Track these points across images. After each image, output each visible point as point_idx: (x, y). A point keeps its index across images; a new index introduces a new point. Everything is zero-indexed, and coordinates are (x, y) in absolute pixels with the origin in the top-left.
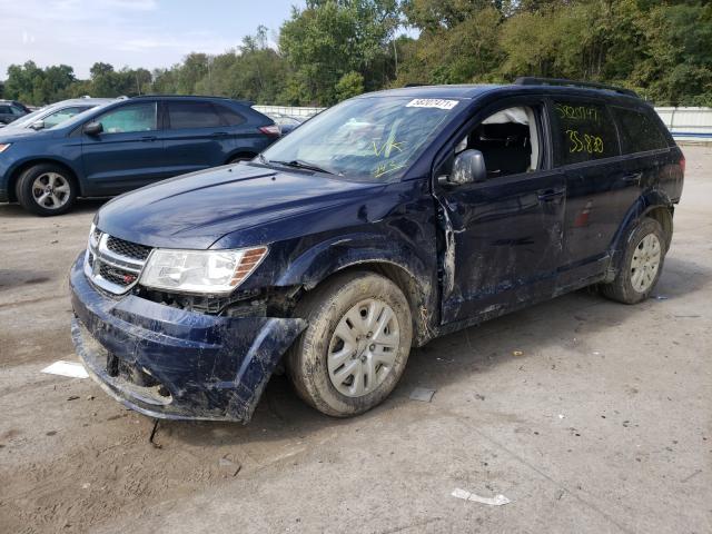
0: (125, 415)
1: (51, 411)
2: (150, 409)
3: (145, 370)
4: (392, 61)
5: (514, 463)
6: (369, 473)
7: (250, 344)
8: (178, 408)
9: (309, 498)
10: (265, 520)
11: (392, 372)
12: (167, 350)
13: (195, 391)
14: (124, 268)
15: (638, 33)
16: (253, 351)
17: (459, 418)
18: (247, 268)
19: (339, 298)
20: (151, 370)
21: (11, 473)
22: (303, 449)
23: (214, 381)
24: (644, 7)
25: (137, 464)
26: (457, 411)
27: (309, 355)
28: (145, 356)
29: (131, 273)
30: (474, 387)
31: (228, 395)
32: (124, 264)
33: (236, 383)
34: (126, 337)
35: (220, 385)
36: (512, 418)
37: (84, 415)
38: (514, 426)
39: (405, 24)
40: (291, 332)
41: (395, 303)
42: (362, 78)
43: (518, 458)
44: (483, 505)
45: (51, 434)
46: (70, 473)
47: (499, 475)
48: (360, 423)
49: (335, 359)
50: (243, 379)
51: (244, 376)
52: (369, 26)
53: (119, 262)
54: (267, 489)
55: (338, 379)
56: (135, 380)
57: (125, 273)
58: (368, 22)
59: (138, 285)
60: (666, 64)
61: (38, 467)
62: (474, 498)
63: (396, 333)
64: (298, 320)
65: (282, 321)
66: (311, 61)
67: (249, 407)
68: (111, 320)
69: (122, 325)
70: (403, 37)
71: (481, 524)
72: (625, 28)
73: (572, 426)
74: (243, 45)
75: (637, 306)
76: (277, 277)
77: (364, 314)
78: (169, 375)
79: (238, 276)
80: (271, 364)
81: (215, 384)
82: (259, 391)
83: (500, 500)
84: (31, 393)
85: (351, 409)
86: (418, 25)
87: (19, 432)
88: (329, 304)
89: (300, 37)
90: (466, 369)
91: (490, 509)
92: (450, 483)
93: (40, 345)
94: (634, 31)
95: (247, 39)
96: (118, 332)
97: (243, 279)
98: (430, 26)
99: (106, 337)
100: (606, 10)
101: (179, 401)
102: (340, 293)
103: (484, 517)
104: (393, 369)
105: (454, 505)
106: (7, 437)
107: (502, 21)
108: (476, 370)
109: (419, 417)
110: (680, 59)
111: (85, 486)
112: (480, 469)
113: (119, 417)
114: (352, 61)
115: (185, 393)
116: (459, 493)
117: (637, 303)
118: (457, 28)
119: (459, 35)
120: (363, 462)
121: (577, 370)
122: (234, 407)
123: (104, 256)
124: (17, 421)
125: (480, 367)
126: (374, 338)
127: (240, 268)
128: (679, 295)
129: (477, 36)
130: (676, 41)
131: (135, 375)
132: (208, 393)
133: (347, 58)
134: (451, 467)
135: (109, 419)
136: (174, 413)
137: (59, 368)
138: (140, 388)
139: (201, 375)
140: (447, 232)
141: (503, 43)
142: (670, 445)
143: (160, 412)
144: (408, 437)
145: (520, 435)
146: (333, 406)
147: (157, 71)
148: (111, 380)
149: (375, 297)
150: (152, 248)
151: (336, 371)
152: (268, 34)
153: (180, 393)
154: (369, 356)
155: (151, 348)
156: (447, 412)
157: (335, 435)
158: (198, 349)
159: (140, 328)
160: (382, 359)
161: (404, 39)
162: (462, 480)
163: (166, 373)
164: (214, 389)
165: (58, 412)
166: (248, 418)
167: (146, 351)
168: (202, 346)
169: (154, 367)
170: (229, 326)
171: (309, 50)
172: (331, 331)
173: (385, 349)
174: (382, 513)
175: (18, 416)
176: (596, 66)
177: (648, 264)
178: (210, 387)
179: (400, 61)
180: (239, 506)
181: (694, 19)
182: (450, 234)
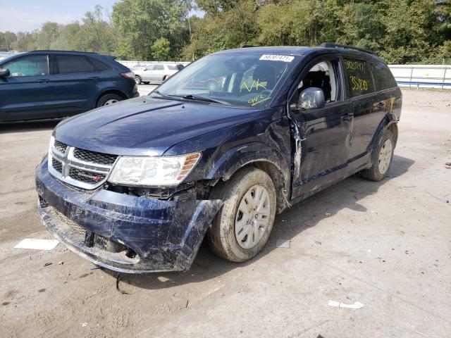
0: (91, 273)
1: (34, 275)
2: (122, 268)
3: (119, 241)
4: (188, 32)
5: (356, 281)
6: (272, 296)
7: (190, 218)
8: (143, 266)
9: (242, 316)
10: (220, 334)
11: (267, 231)
12: (136, 226)
13: (156, 252)
14: (94, 171)
15: (338, 19)
16: (192, 224)
17: (312, 257)
18: (189, 167)
19: (242, 185)
20: (124, 241)
21: (23, 322)
22: (223, 285)
23: (168, 245)
24: (340, 4)
25: (115, 306)
26: (309, 252)
27: (225, 223)
28: (119, 231)
29: (98, 174)
30: (311, 237)
31: (177, 254)
32: (93, 168)
33: (182, 244)
34: (104, 219)
35: (171, 247)
36: (342, 254)
37: (61, 276)
38: (346, 259)
39: (195, 8)
40: (214, 209)
41: (268, 187)
42: (168, 43)
43: (356, 278)
44: (349, 310)
45: (42, 291)
46: (68, 317)
47: (351, 290)
48: (253, 265)
49: (239, 225)
50: (187, 242)
51: (187, 240)
52: (172, 9)
53: (87, 167)
54: (212, 313)
55: (240, 237)
56: (108, 248)
57: (94, 174)
58: (171, 6)
59: (107, 182)
60: (353, 38)
61: (42, 315)
62: (343, 305)
63: (268, 206)
64: (218, 201)
65: (209, 202)
66: (134, 31)
67: (190, 260)
68: (88, 208)
69: (99, 211)
70: (194, 16)
71: (353, 321)
72: (330, 16)
73: (378, 256)
74: (86, 18)
75: (382, 182)
76: (207, 173)
77: (253, 194)
78: (138, 243)
79: (183, 173)
80: (203, 231)
81: (168, 247)
82: (196, 249)
83: (357, 305)
84: (13, 263)
85: (246, 257)
86: (204, 9)
87: (17, 292)
88: (236, 189)
89: (126, 14)
90: (302, 226)
91: (355, 311)
92: (324, 297)
93: (6, 228)
94: (335, 18)
95: (89, 14)
96: (96, 216)
97: (186, 175)
98: (211, 9)
99: (85, 220)
100: (318, 5)
101: (144, 260)
102: (242, 182)
103: (353, 317)
104: (267, 229)
105: (332, 311)
106: (8, 296)
107: (257, 9)
108: (308, 226)
109: (288, 258)
110: (362, 36)
111: (84, 325)
112: (339, 287)
113: (87, 275)
114: (162, 31)
115: (149, 255)
116: (333, 303)
117: (381, 180)
118: (230, 12)
119: (231, 16)
120: (265, 289)
121: (366, 222)
122: (180, 261)
123: (73, 163)
124: (11, 284)
125: (309, 224)
126: (258, 210)
127: (184, 168)
128: (399, 175)
129: (242, 17)
130: (359, 25)
131: (109, 244)
132: (164, 254)
133: (158, 29)
134: (321, 287)
135: (81, 277)
136: (140, 269)
137: (27, 244)
138: (113, 254)
139: (159, 241)
140: (297, 140)
141: (258, 22)
142: (436, 263)
143: (130, 269)
144: (287, 272)
145: (352, 264)
146: (238, 256)
147: (21, 34)
148: (89, 250)
149: (258, 184)
150: (117, 156)
151: (239, 233)
152: (103, 11)
153: (145, 255)
154: (255, 222)
155: (123, 225)
156: (302, 254)
157: (240, 274)
158: (158, 224)
159: (113, 212)
160: (261, 223)
161: (195, 19)
162: (331, 295)
163: (134, 242)
164: (168, 251)
165: (40, 275)
166: (188, 268)
167: (120, 228)
168: (160, 222)
169: (127, 238)
170: (177, 207)
171: (133, 23)
172: (238, 207)
173: (263, 217)
174: (292, 321)
175: (10, 280)
176: (313, 39)
177: (386, 157)
178: (165, 249)
179: (192, 32)
180: (198, 328)
181: (369, 12)
182: (298, 142)
